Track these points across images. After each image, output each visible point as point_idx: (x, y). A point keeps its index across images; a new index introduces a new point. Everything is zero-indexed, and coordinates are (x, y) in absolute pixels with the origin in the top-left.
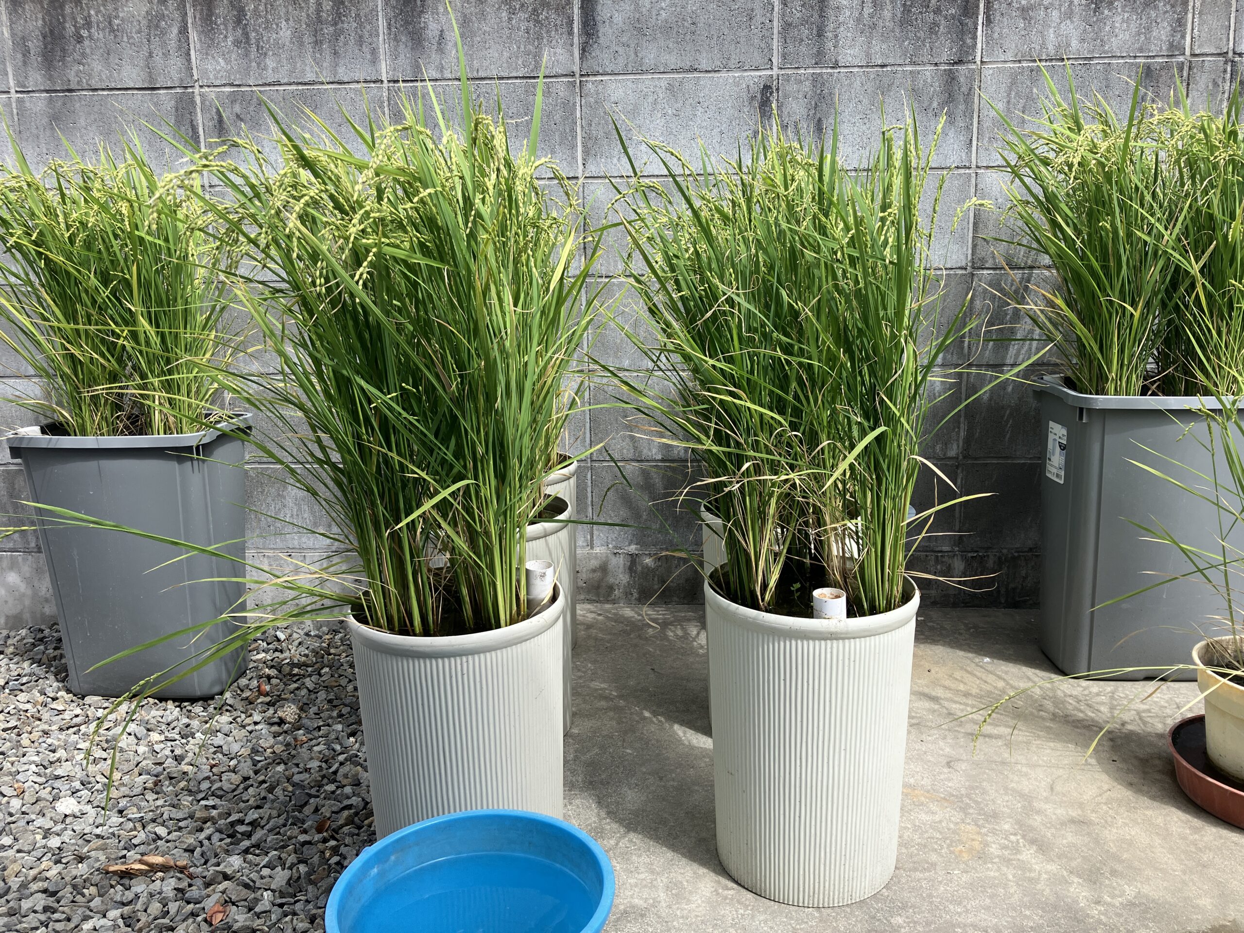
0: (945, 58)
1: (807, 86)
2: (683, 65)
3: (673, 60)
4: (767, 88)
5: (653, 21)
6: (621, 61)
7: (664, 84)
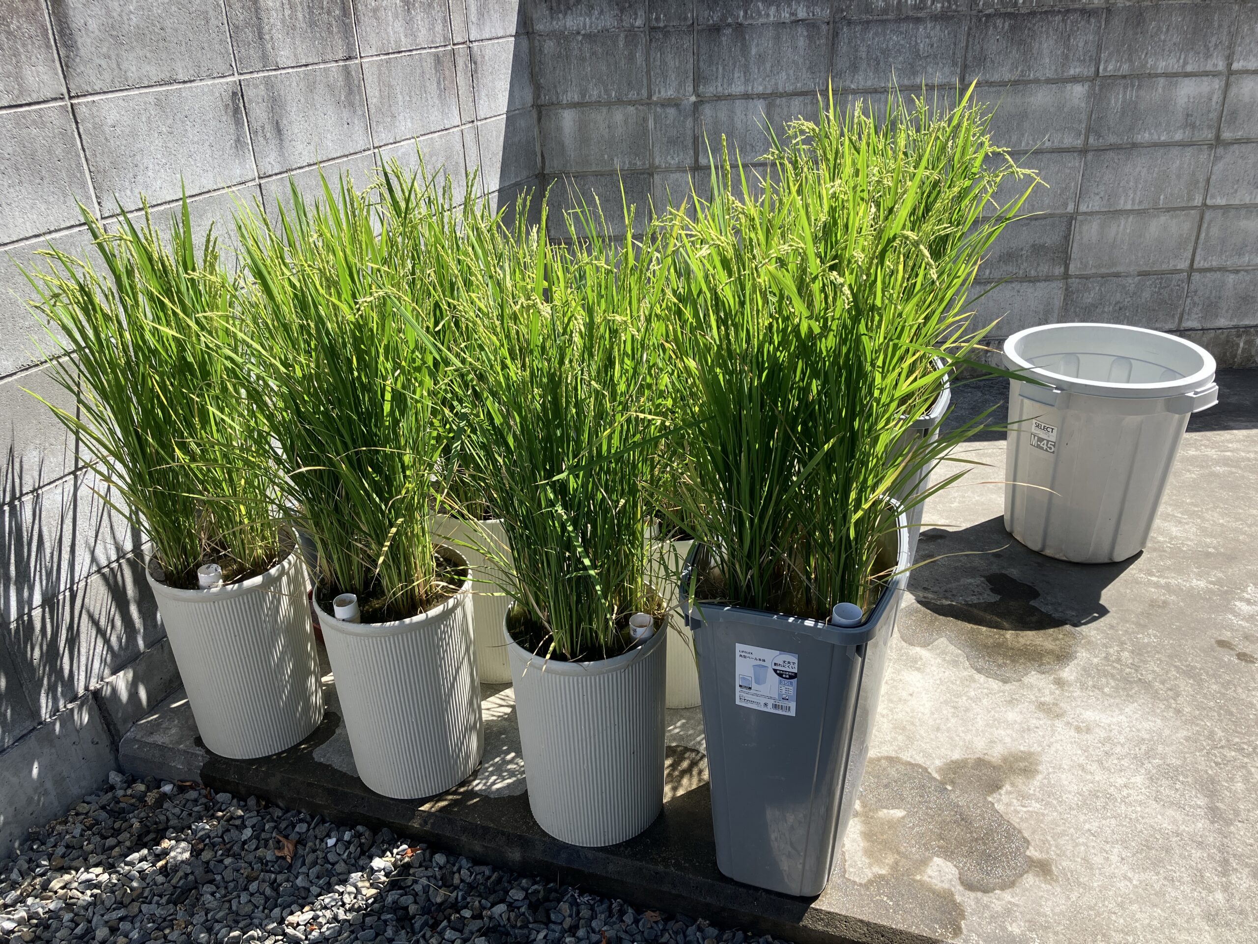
0: (340, 55)
1: (262, 90)
2: (163, 76)
3: (154, 72)
4: (234, 94)
5: (126, 27)
6: (107, 76)
7: (151, 99)
